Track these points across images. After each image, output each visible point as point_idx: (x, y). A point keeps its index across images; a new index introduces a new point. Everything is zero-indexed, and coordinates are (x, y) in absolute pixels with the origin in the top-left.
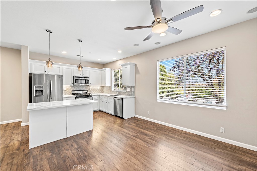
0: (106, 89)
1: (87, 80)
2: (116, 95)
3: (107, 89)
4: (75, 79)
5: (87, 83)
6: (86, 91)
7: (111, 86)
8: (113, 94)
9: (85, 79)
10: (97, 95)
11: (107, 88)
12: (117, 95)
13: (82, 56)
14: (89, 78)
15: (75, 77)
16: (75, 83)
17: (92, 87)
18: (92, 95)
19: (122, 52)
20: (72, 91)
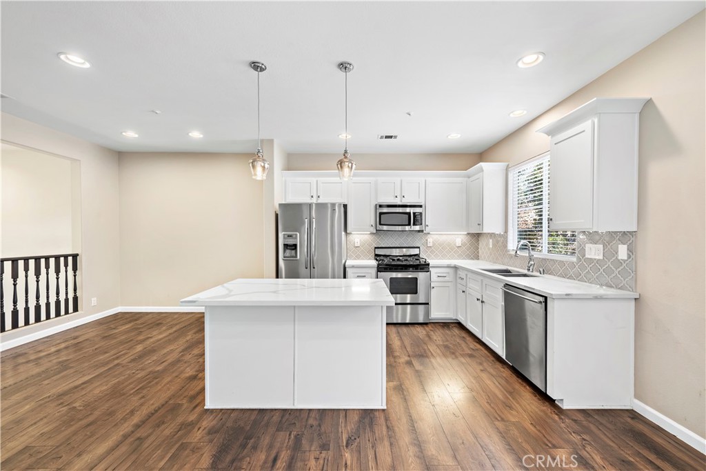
0: (487, 244)
1: (414, 213)
2: (525, 272)
3: (491, 246)
4: (381, 214)
5: (414, 224)
6: (416, 251)
7: (506, 232)
8: (510, 268)
9: (408, 210)
10: (449, 267)
11: (491, 241)
12: (530, 273)
13: (395, 137)
14: (421, 206)
15: (380, 206)
16: (380, 224)
17: (435, 237)
18: (428, 264)
19: (541, 58)
20: (376, 248)
